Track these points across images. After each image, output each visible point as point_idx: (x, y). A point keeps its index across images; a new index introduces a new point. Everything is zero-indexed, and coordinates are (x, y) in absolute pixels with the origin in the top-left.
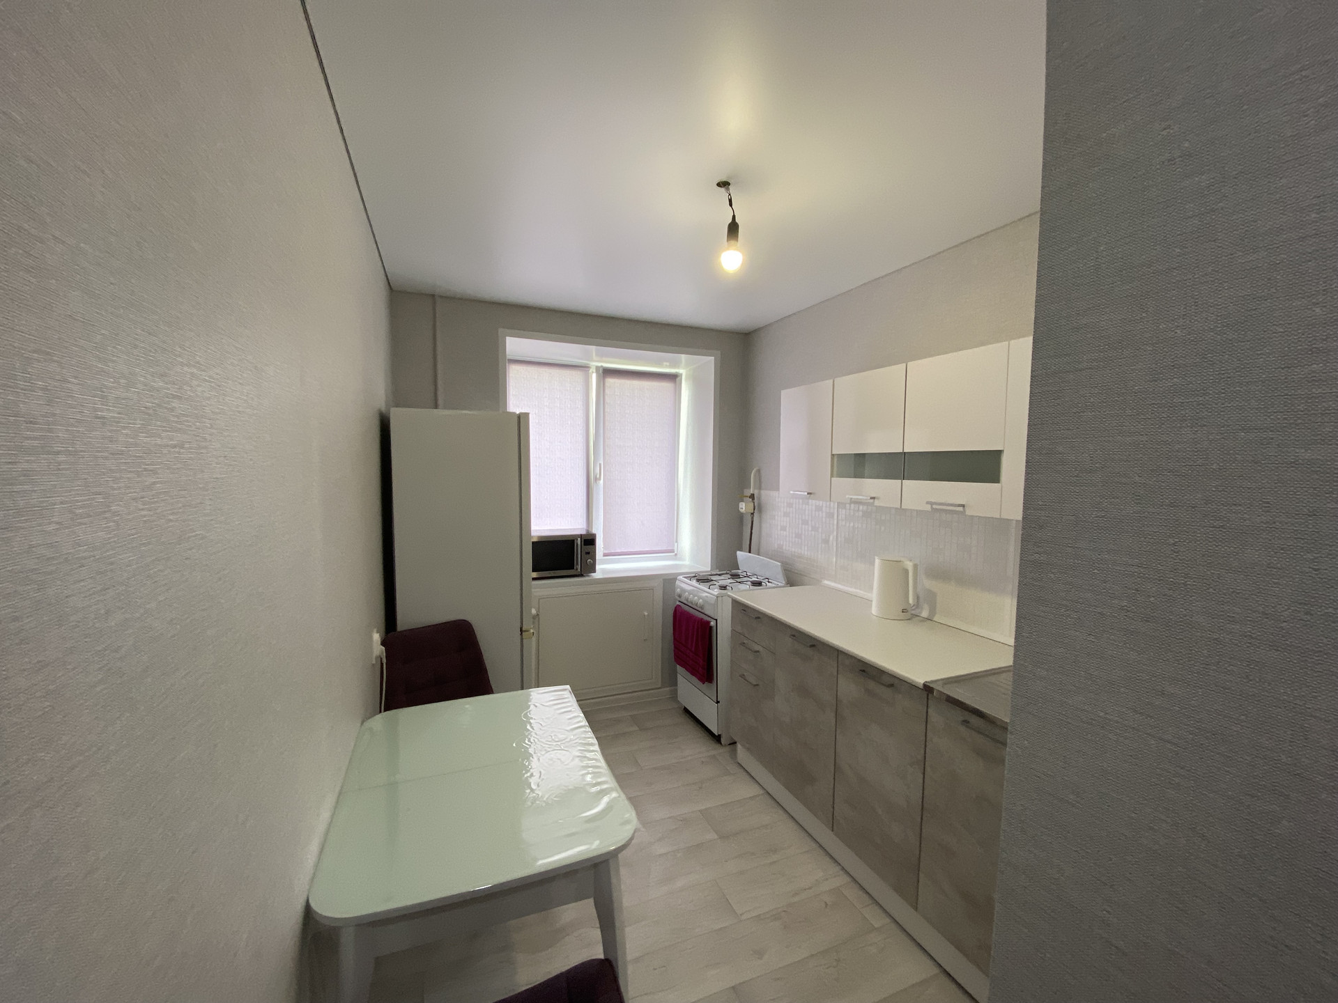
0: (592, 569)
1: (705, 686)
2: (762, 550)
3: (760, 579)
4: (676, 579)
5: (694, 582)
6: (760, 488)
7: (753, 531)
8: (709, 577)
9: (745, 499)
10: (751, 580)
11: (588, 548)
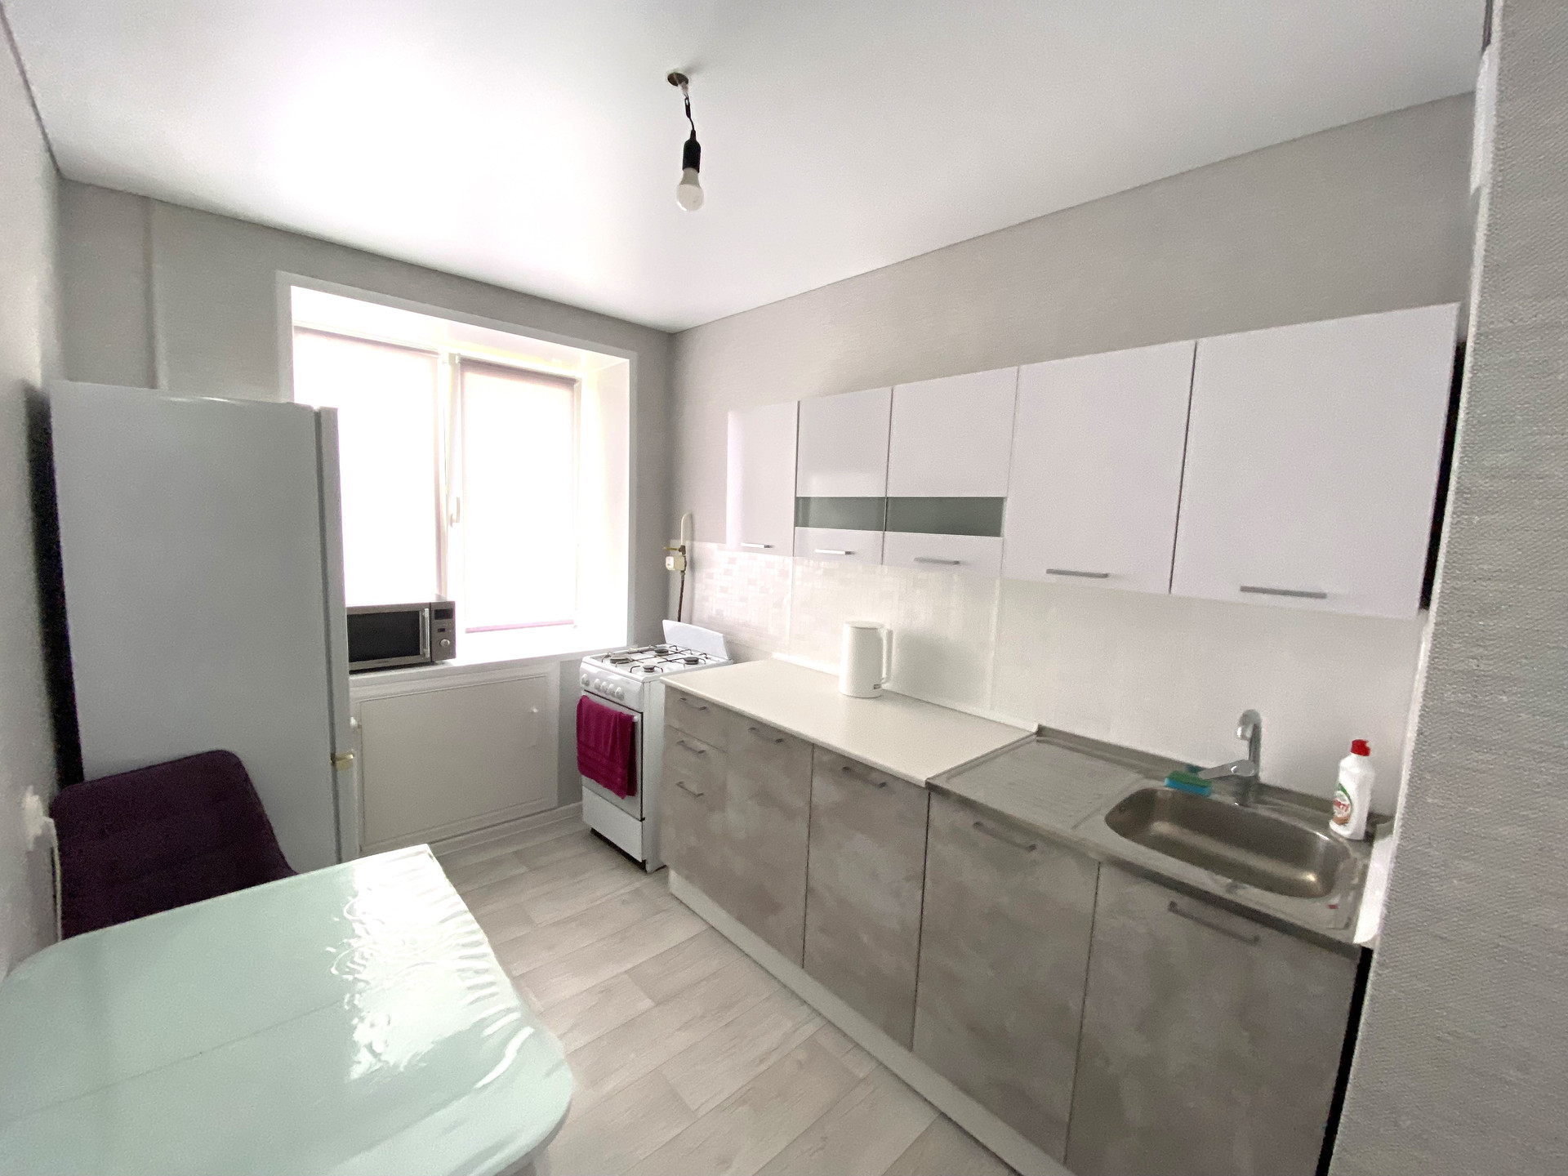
0: (450, 652)
1: (626, 802)
2: (695, 618)
3: (696, 655)
4: (580, 661)
5: (607, 664)
6: (692, 539)
7: (684, 594)
8: (628, 656)
9: (672, 552)
10: (684, 657)
11: (444, 623)
